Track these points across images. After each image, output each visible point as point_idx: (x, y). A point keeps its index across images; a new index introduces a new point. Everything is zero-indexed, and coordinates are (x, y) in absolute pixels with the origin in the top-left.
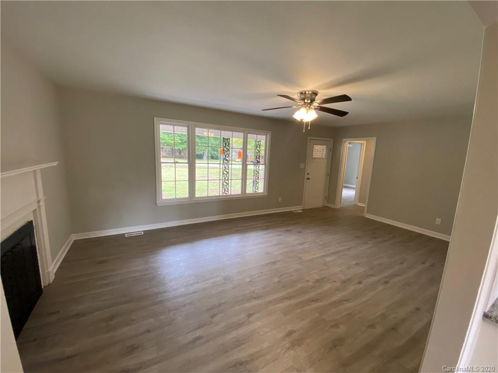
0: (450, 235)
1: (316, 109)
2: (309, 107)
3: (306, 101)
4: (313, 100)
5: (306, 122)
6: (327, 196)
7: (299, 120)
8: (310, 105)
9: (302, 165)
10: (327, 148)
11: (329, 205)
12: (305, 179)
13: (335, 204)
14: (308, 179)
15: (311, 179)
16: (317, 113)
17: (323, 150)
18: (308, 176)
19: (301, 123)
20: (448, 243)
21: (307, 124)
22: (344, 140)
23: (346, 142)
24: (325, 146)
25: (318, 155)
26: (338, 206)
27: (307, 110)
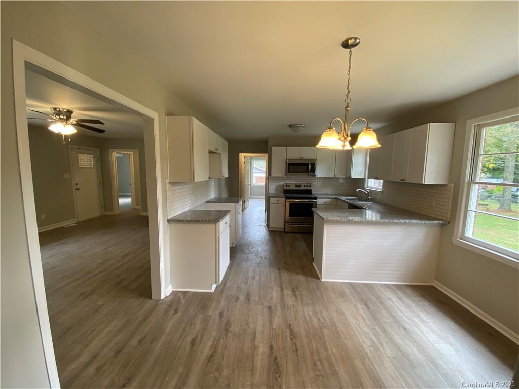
0: (147, 212)
1: (74, 124)
2: (66, 122)
3: (61, 117)
4: (69, 118)
5: (65, 136)
6: (103, 205)
7: (57, 133)
8: (67, 121)
9: (67, 176)
10: (94, 157)
11: (106, 213)
12: (74, 190)
13: (112, 211)
14: (77, 189)
15: (81, 189)
16: (76, 129)
17: (90, 159)
18: (77, 187)
19: (59, 136)
20: (148, 216)
21: (66, 137)
22: (111, 150)
23: (113, 152)
24: (92, 156)
25: (86, 164)
26: (117, 212)
27: (64, 125)
